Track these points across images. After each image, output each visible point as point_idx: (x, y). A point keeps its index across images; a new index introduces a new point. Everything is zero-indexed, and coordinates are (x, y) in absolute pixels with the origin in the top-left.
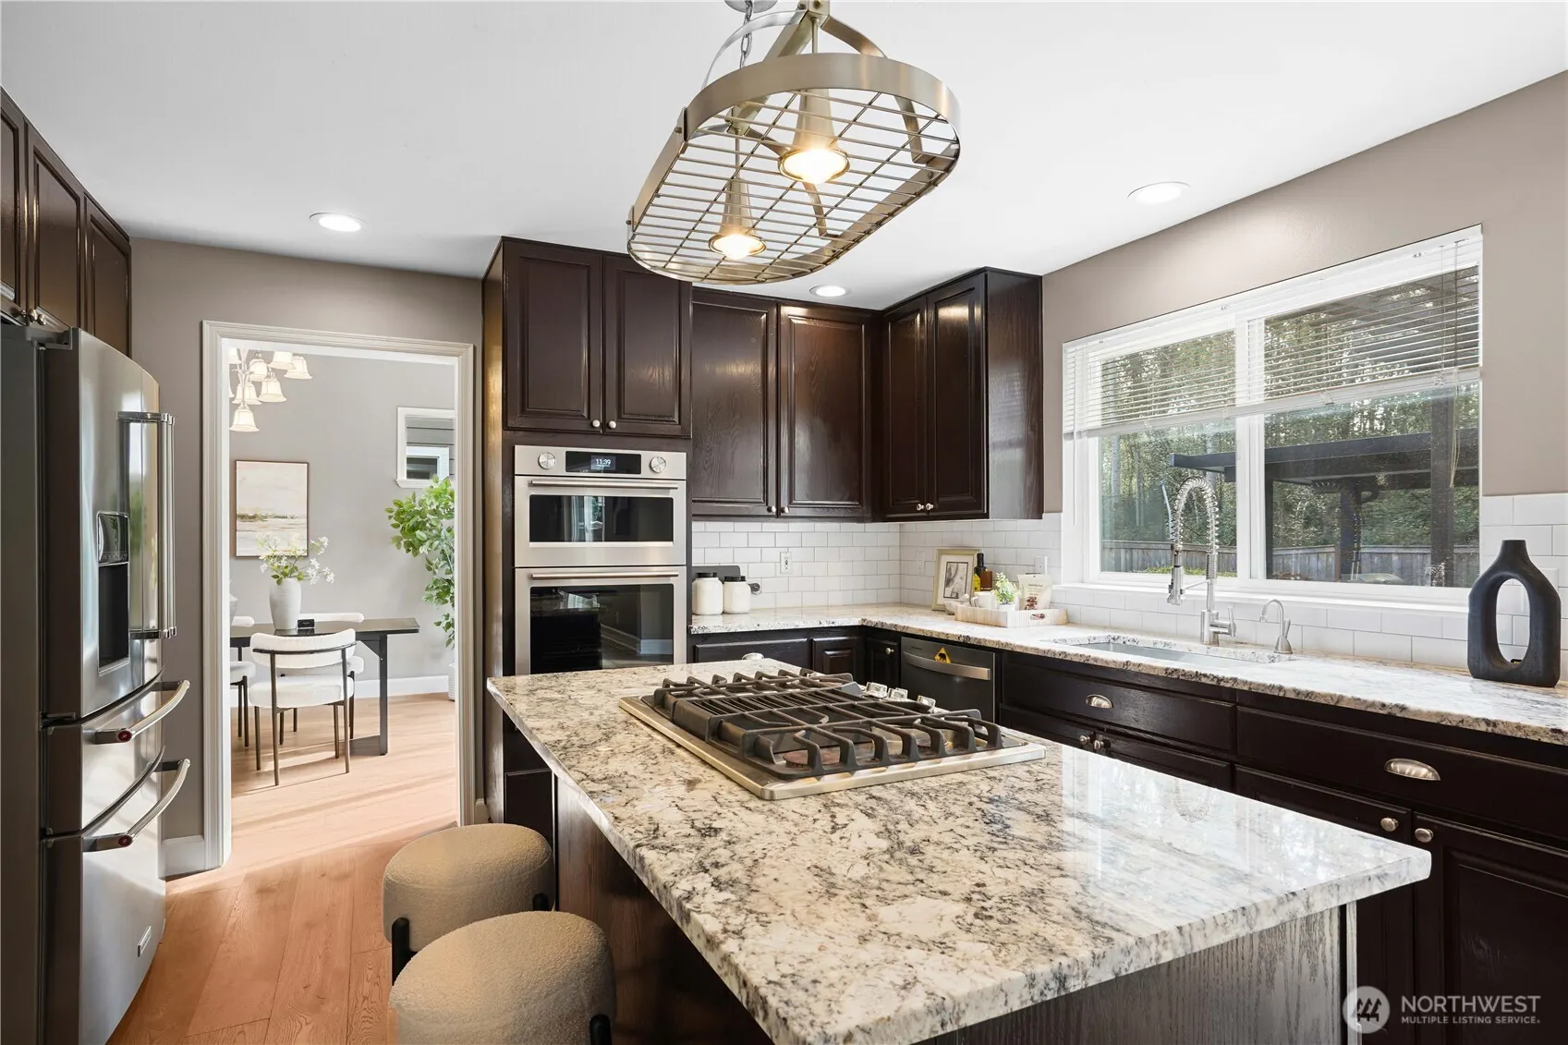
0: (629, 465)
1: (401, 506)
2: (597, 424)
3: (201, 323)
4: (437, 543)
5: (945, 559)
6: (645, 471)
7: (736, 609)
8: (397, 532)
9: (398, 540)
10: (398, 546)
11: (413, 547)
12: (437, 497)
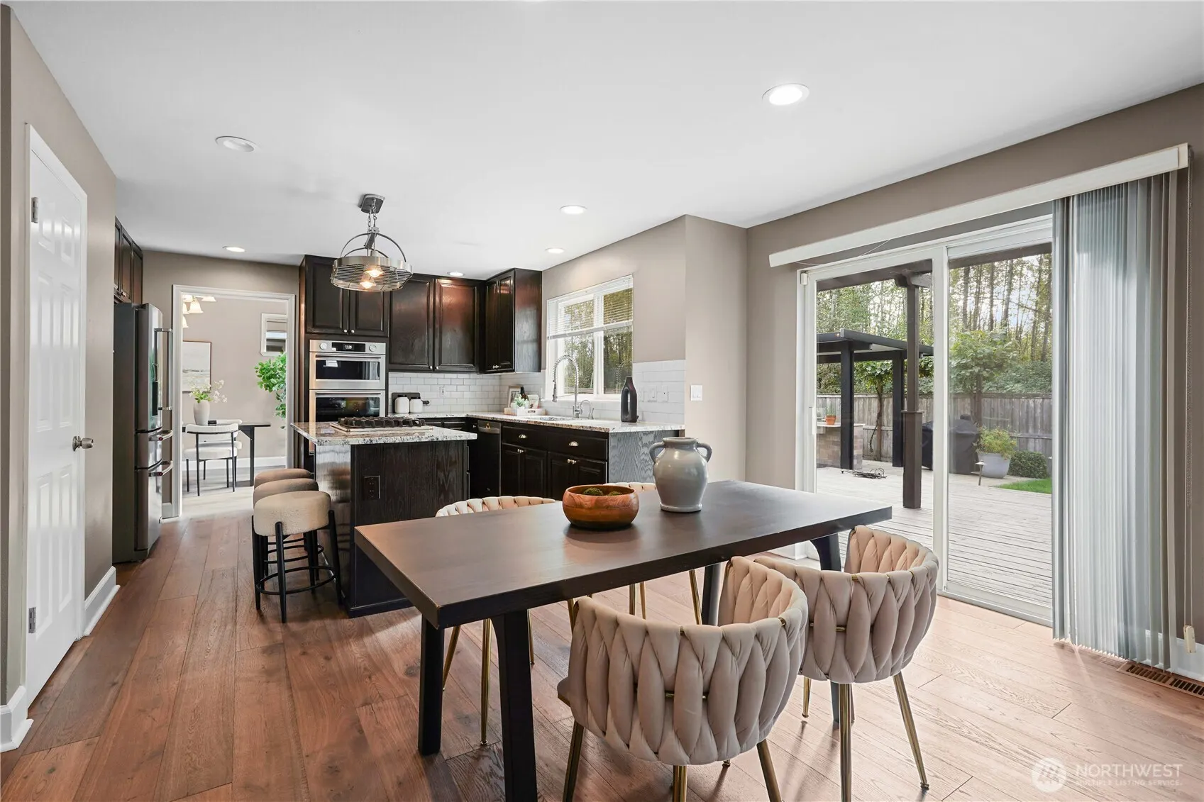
0: (360, 348)
1: (263, 366)
2: (346, 331)
3: (172, 286)
4: (282, 385)
5: (511, 390)
6: (367, 351)
7: (415, 411)
8: (261, 379)
9: (261, 383)
10: (261, 387)
11: (269, 387)
12: (282, 361)
